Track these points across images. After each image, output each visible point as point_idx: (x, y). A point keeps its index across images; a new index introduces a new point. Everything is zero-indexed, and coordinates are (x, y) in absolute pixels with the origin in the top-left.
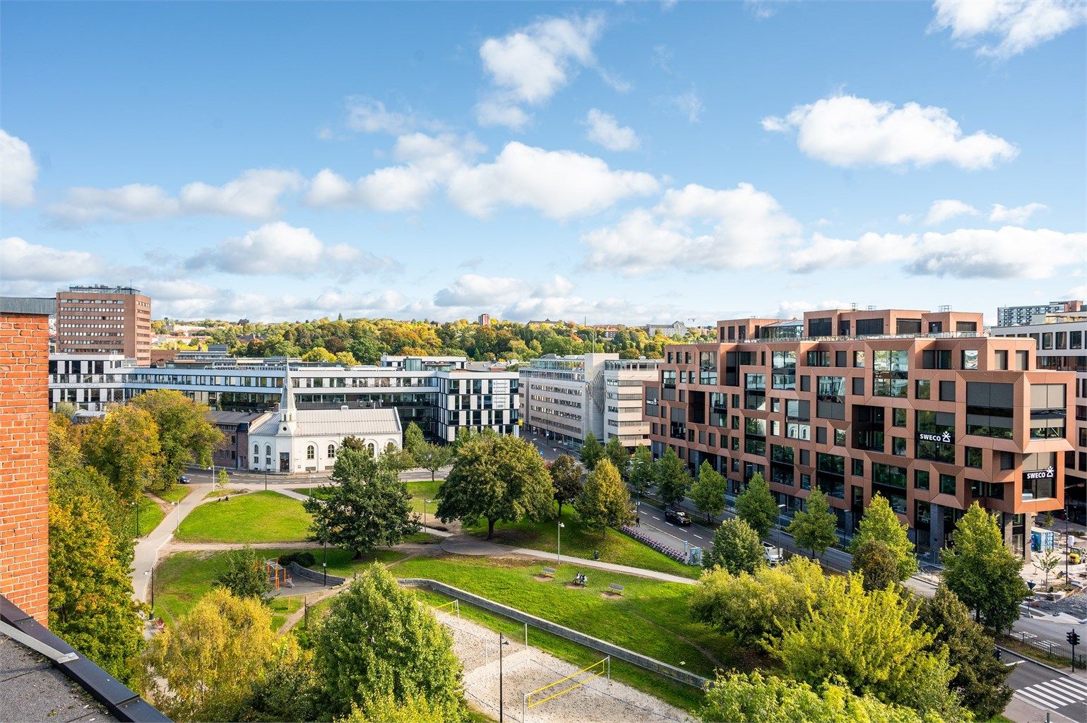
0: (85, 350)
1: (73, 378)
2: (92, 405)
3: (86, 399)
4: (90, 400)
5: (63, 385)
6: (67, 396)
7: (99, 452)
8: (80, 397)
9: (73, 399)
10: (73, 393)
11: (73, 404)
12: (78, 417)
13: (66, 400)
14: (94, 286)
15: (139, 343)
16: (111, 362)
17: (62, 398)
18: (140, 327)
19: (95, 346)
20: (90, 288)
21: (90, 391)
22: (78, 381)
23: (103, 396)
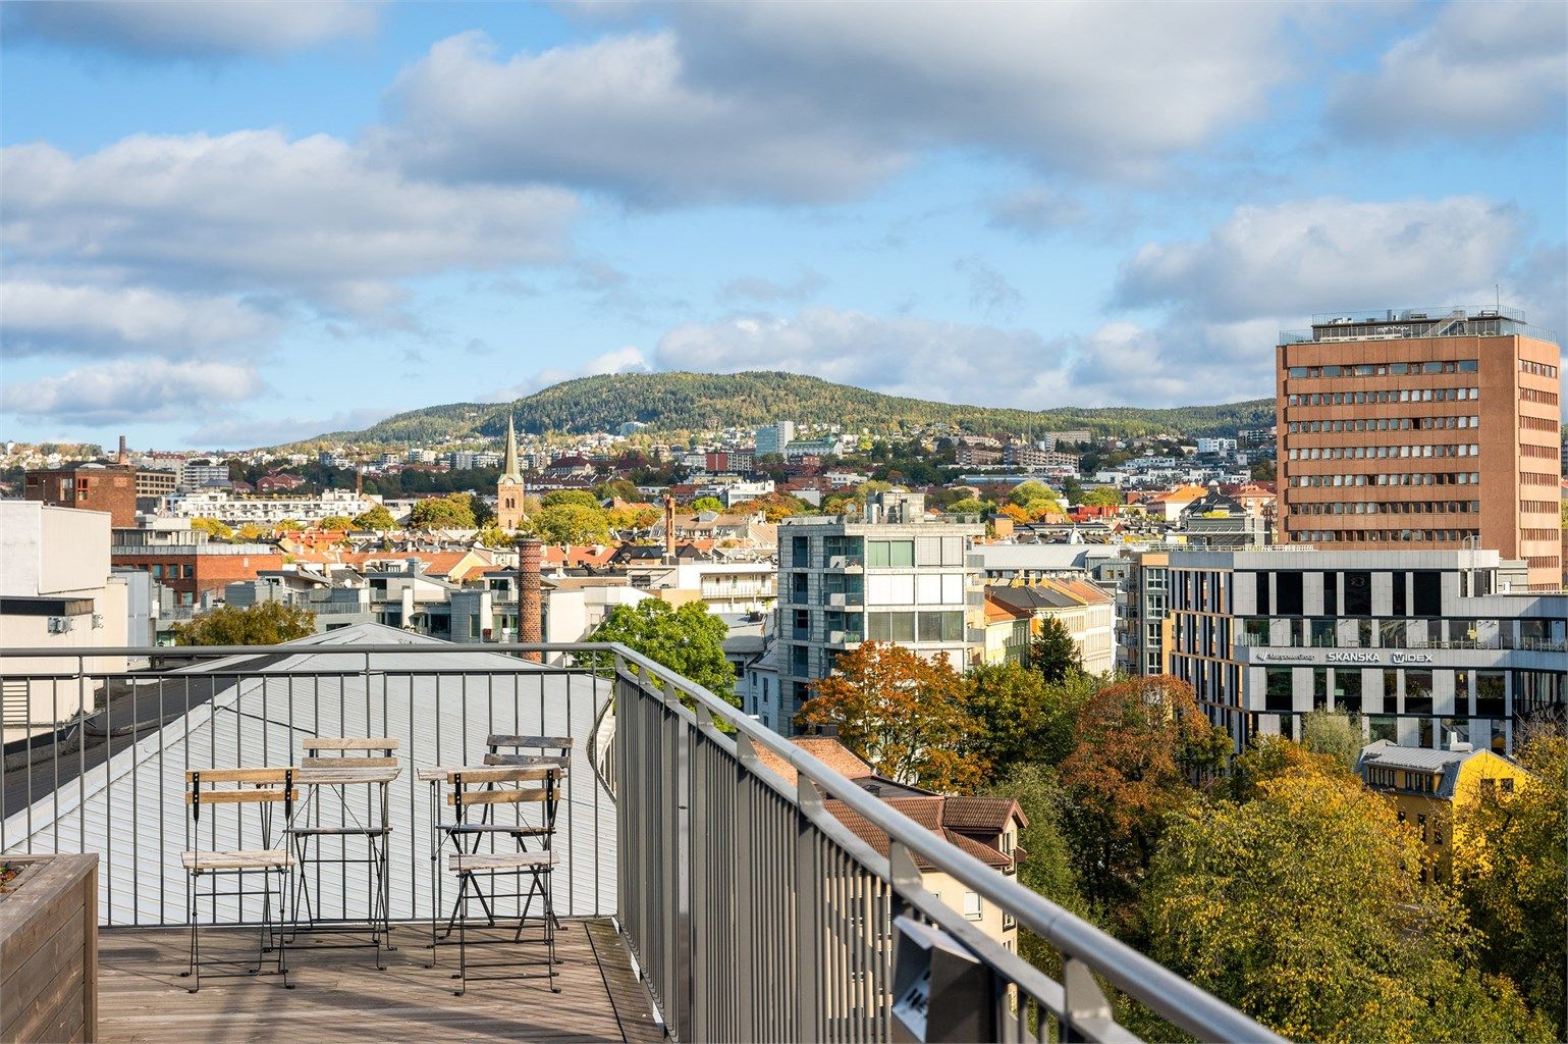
0: (1361, 533)
1: (1347, 629)
2: (1407, 726)
3: (1390, 704)
4: (1401, 709)
5: (1320, 656)
6: (1332, 691)
7: (1512, 917)
8: (1372, 698)
9: (1351, 702)
10: (1350, 681)
11: (1353, 721)
12: (1372, 767)
13: (1330, 705)
14: (1381, 317)
15: (1528, 506)
16: (1464, 575)
17: (1320, 699)
18: (1529, 450)
19: (1392, 521)
20: (1372, 325)
21: (1401, 675)
22: (1365, 639)
23: (1442, 694)
